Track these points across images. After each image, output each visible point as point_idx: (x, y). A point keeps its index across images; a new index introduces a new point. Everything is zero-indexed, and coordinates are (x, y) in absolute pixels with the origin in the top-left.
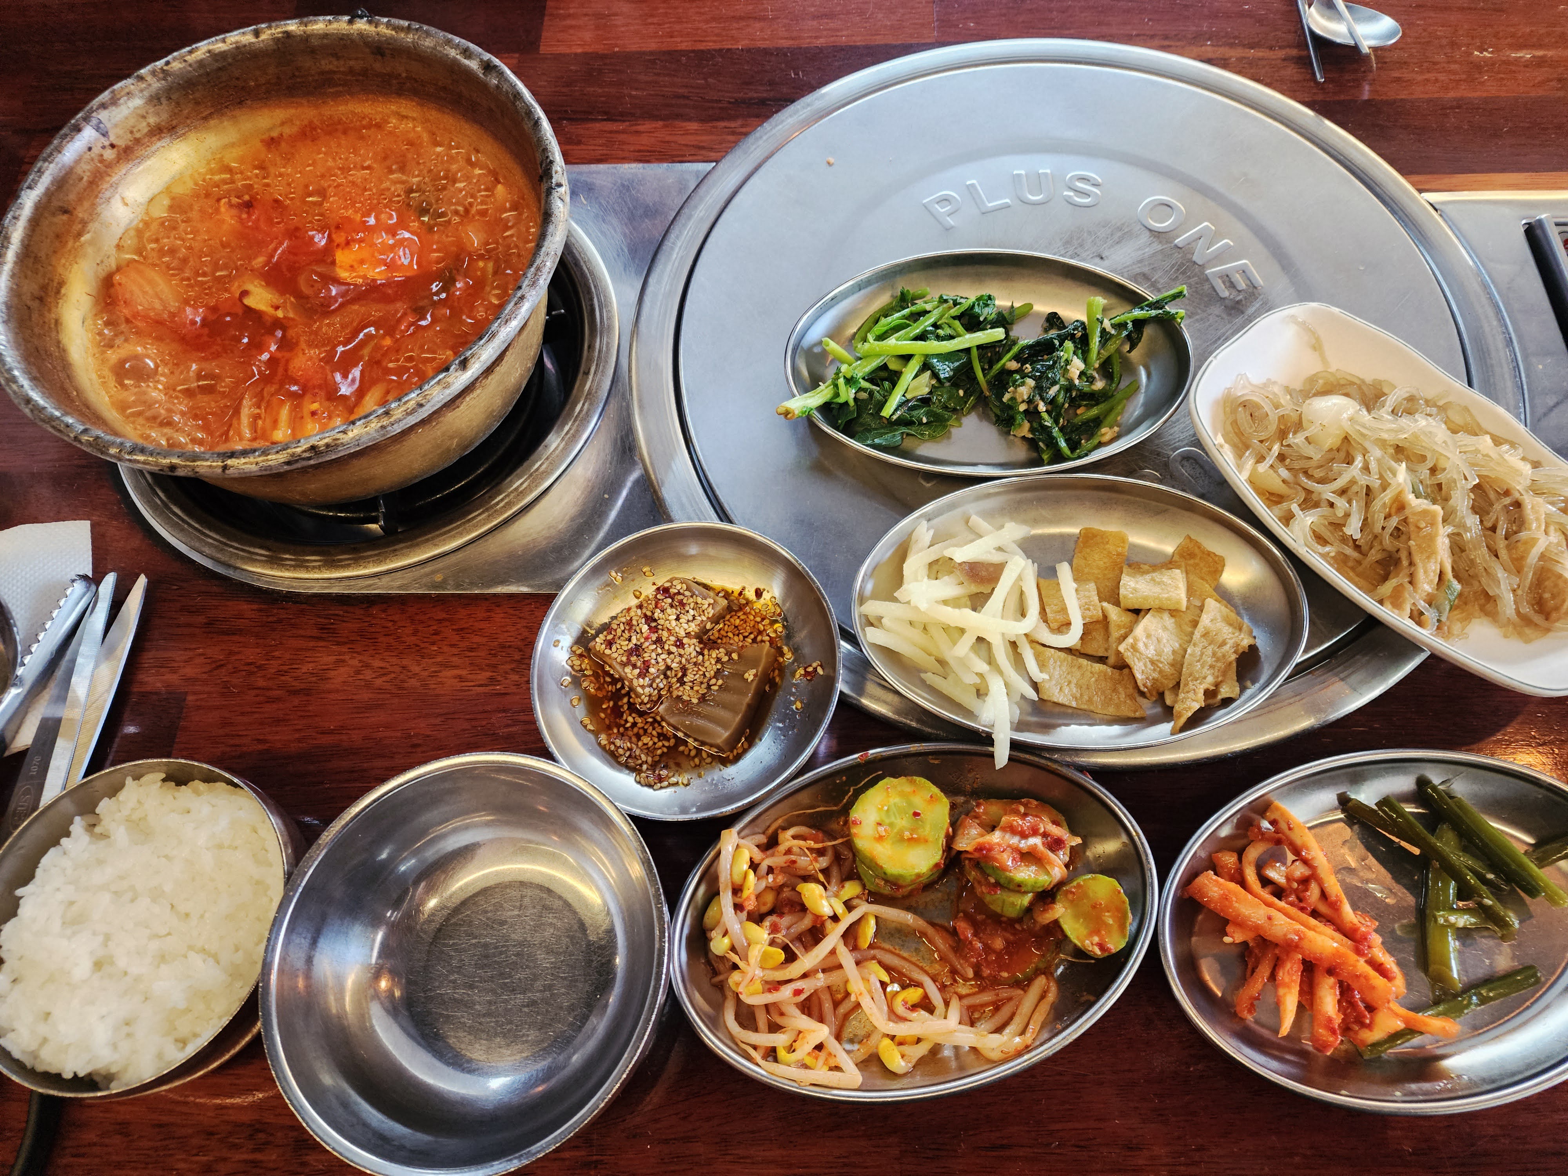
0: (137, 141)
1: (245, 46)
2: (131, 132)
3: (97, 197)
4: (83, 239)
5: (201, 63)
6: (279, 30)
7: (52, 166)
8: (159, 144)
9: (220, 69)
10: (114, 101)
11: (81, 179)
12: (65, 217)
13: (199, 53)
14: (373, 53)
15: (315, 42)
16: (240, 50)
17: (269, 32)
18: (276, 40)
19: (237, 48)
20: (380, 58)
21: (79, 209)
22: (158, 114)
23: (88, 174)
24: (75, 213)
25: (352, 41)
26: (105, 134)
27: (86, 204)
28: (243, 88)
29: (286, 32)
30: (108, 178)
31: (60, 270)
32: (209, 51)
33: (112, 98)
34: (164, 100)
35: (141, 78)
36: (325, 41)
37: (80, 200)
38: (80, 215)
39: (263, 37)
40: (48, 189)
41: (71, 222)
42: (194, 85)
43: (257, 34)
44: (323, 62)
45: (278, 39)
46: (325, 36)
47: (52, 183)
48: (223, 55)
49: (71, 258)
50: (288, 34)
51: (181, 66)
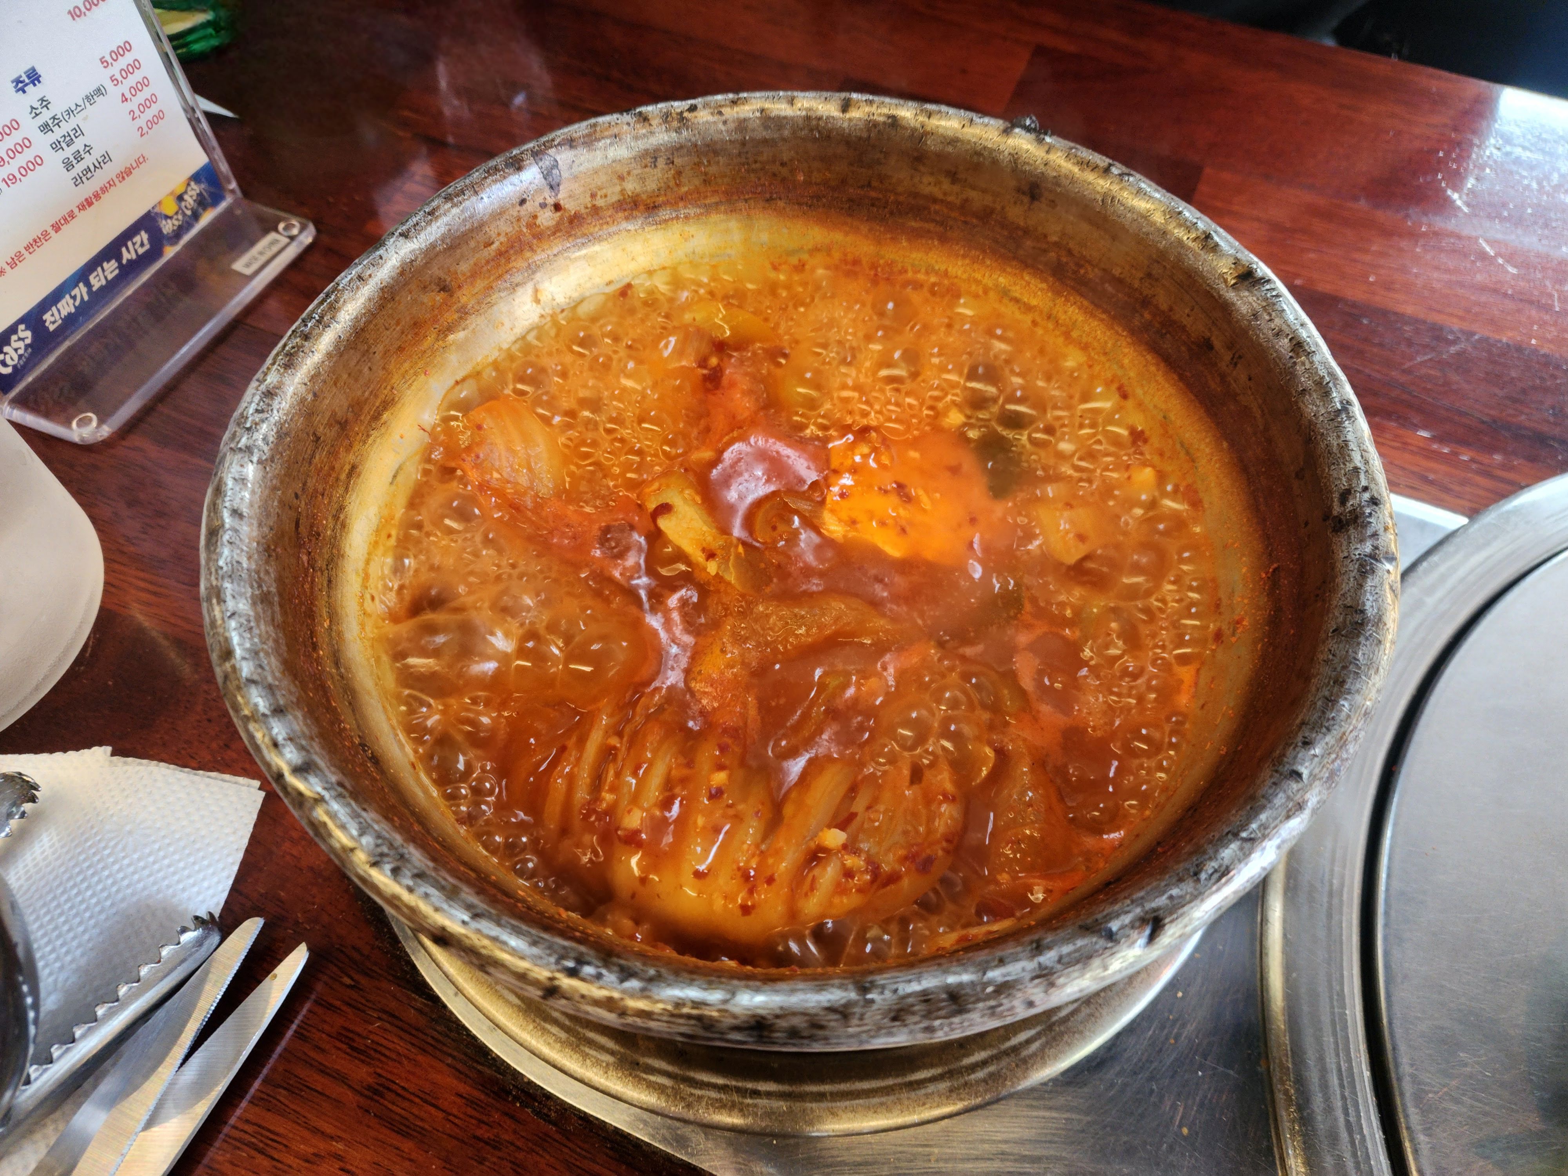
0: (595, 210)
1: (820, 119)
2: (593, 196)
3: (500, 277)
4: (451, 337)
5: (742, 124)
6: (885, 111)
7: (455, 211)
8: (625, 225)
9: (765, 141)
10: (590, 140)
11: (489, 244)
12: (439, 298)
13: (747, 108)
14: (1019, 190)
15: (931, 144)
16: (810, 122)
17: (867, 109)
18: (871, 125)
19: (808, 118)
20: (1026, 199)
21: (465, 290)
22: (642, 179)
23: (503, 239)
24: (459, 293)
25: (995, 162)
26: (553, 187)
27: (480, 284)
28: (784, 180)
29: (893, 117)
30: (528, 254)
31: (396, 379)
32: (762, 110)
33: (589, 135)
34: (661, 162)
35: (644, 119)
36: (950, 149)
37: (474, 274)
38: (464, 300)
39: (855, 114)
40: (433, 246)
41: (446, 306)
42: (716, 153)
43: (846, 107)
44: (927, 179)
45: (875, 124)
46: (954, 141)
47: (443, 239)
48: (779, 122)
49: (421, 364)
50: (894, 122)
51: (711, 118)
